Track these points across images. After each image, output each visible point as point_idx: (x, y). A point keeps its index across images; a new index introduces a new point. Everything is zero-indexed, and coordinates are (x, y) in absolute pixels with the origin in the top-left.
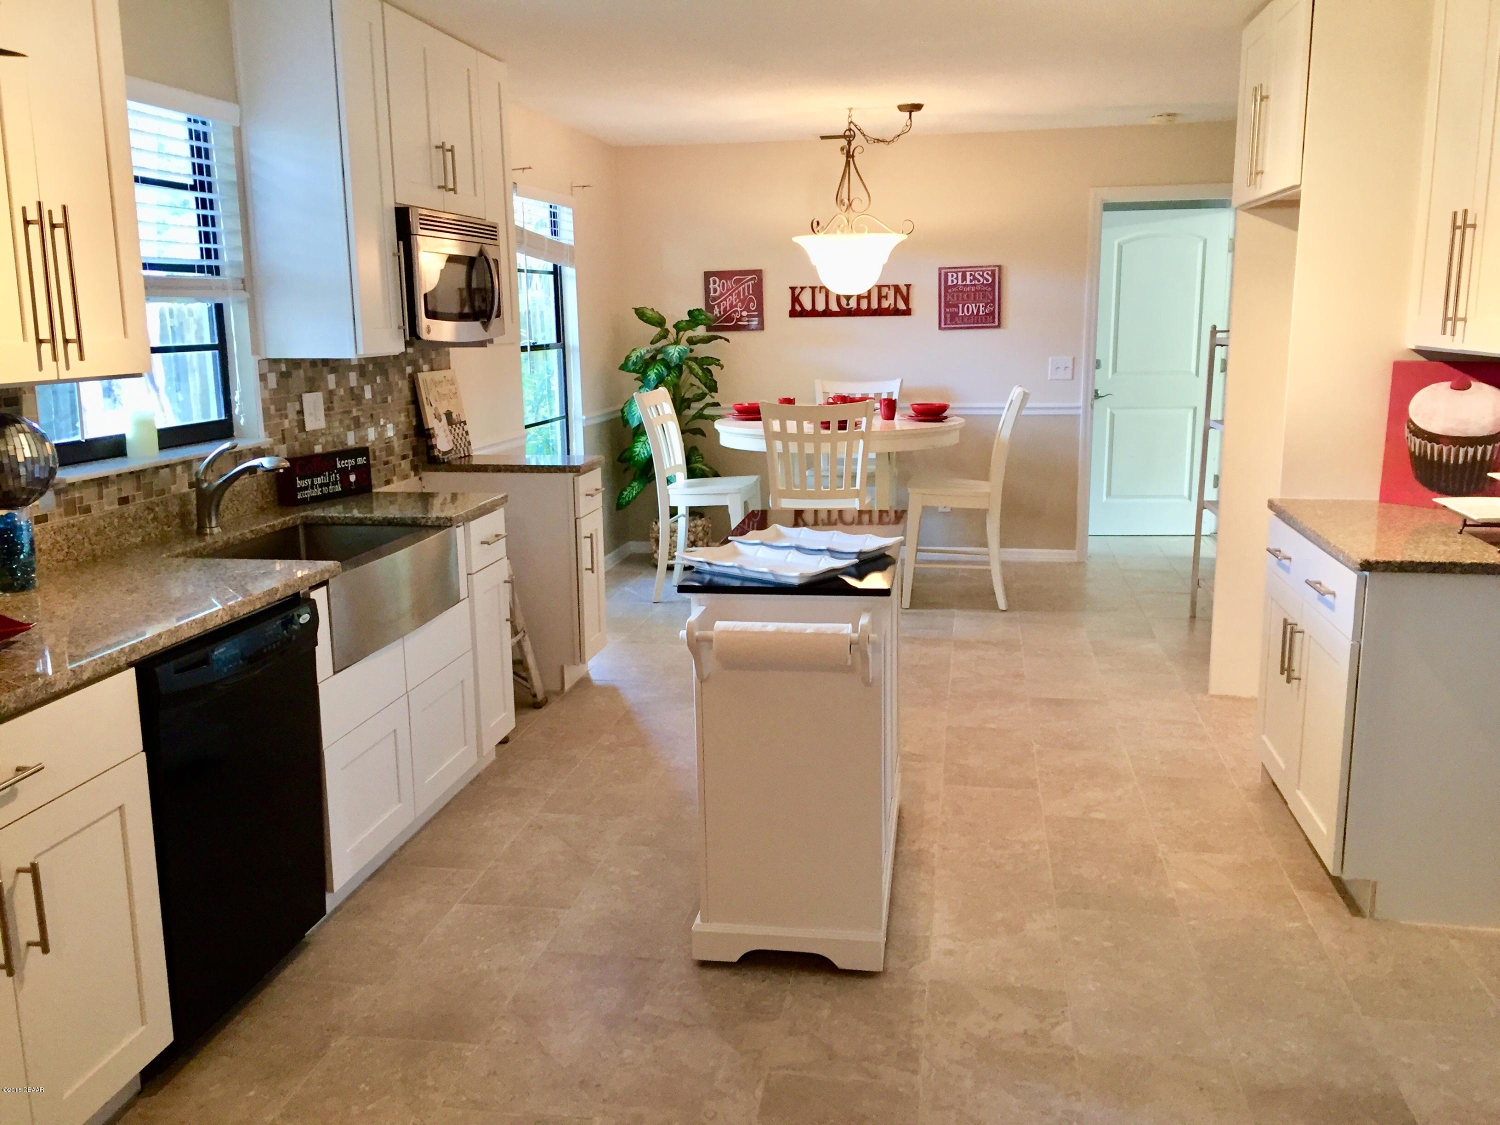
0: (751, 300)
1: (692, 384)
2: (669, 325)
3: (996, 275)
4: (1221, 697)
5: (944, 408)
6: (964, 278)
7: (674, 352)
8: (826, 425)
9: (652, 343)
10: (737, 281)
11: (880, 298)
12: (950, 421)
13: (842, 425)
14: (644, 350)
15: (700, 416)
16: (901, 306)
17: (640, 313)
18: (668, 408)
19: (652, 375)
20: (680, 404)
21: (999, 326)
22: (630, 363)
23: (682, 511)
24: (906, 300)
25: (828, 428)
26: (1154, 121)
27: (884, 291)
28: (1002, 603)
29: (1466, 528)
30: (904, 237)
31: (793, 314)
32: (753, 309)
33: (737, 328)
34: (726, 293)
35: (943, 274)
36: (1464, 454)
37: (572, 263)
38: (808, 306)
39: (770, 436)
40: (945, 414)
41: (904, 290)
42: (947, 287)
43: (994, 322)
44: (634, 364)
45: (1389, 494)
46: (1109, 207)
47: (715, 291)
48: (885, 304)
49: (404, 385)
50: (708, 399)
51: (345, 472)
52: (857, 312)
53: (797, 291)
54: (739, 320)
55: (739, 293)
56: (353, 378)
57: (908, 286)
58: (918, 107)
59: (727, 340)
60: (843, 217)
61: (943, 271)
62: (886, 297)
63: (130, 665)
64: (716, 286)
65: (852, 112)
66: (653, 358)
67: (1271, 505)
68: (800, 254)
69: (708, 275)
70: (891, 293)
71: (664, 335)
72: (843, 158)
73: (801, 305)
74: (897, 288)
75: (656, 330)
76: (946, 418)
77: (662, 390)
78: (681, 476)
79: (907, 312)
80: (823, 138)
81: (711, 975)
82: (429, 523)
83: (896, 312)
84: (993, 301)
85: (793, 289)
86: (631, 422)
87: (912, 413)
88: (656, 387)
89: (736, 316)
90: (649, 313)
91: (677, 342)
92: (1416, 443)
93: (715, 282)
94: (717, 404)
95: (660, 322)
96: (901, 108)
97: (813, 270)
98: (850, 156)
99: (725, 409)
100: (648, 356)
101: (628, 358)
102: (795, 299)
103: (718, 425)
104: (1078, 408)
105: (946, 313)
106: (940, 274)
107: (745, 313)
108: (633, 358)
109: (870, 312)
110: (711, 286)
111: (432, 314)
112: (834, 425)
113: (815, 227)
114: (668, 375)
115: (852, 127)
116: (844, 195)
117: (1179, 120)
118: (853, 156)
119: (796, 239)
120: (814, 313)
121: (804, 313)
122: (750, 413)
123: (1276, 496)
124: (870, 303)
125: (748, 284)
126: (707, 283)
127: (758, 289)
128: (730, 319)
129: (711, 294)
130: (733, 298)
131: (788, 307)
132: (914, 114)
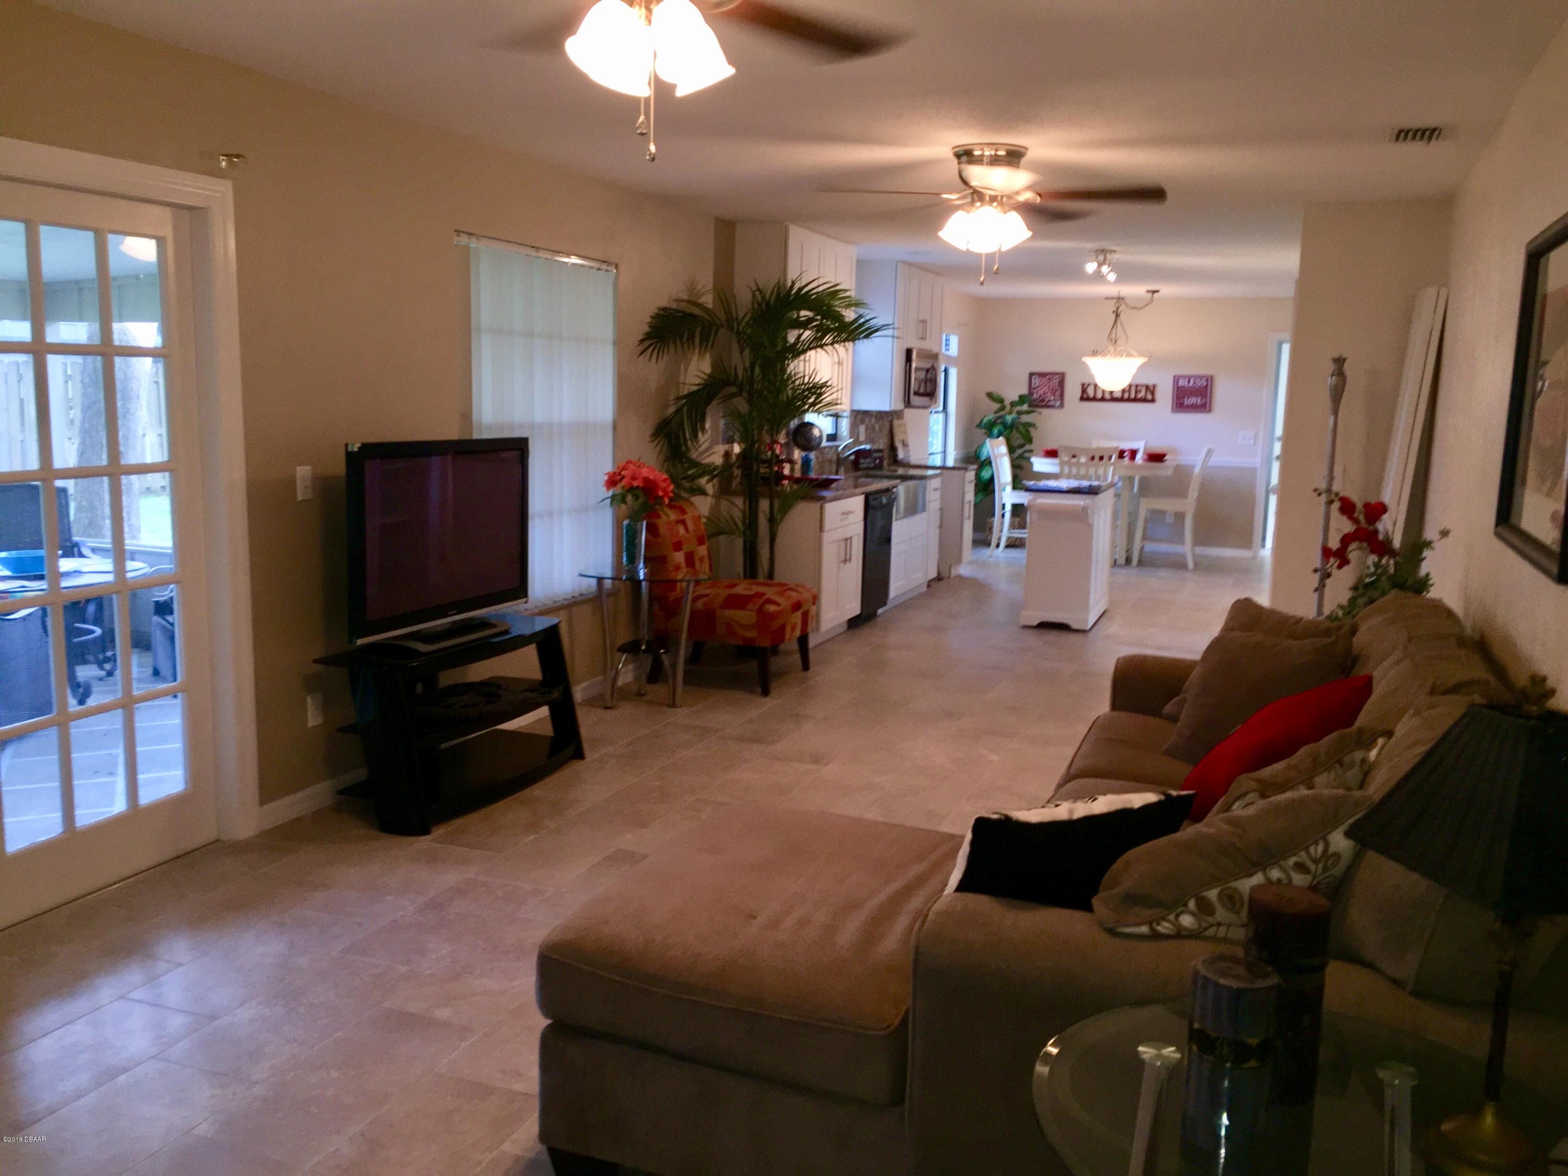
0: (1057, 390)
1: (1017, 439)
2: (1007, 403)
3: (1210, 380)
5: (1164, 455)
6: (1189, 382)
7: (1009, 418)
9: (996, 412)
10: (1049, 379)
11: (1137, 392)
12: (1167, 463)
14: (991, 417)
15: (1021, 456)
16: (1149, 397)
17: (990, 395)
18: (1004, 449)
19: (996, 431)
20: (1011, 450)
21: (1209, 411)
22: (983, 424)
23: (1008, 508)
24: (1153, 393)
27: (1139, 388)
28: (1191, 565)
30: (1145, 360)
31: (1082, 399)
32: (1058, 396)
33: (1047, 406)
34: (1041, 385)
35: (1176, 379)
37: (956, 365)
38: (1091, 395)
39: (1062, 464)
40: (1164, 459)
41: (1152, 388)
42: (1178, 388)
43: (1206, 409)
44: (985, 424)
47: (1035, 384)
48: (1140, 396)
49: (888, 425)
50: (1027, 447)
51: (875, 459)
52: (1121, 400)
53: (1085, 386)
54: (1049, 401)
55: (1050, 386)
56: (873, 420)
57: (1154, 386)
58: (1157, 291)
59: (1041, 413)
60: (1112, 348)
61: (1176, 378)
62: (1140, 391)
63: (863, 494)
64: (1036, 381)
65: (1121, 292)
66: (995, 421)
68: (1085, 367)
69: (1031, 375)
70: (1144, 390)
71: (1003, 408)
72: (1114, 316)
73: (1087, 394)
74: (1147, 387)
75: (997, 406)
76: (1165, 461)
77: (1001, 438)
78: (1009, 488)
79: (1153, 401)
81: (1026, 631)
83: (1144, 400)
84: (1206, 396)
85: (1083, 385)
86: (983, 455)
87: (1146, 457)
88: (998, 437)
89: (1047, 399)
90: (995, 396)
91: (1010, 413)
93: (1035, 379)
94: (1033, 449)
95: (1001, 401)
96: (1148, 291)
97: (1092, 376)
98: (1117, 316)
99: (1037, 452)
100: (993, 420)
101: (982, 420)
102: (1084, 390)
103: (1033, 460)
104: (1257, 463)
105: (1176, 402)
106: (1174, 380)
107: (1052, 398)
108: (985, 421)
109: (1129, 400)
110: (1033, 382)
111: (916, 393)
112: (1097, 459)
113: (1094, 353)
114: (1005, 431)
115: (1120, 300)
116: (1113, 335)
118: (1119, 313)
119: (1082, 359)
120: (1095, 399)
121: (1088, 400)
122: (1052, 454)
124: (1129, 395)
125: (1056, 381)
126: (1030, 380)
127: (1061, 384)
128: (1043, 401)
129: (1033, 386)
130: (1046, 389)
131: (1079, 395)
132: (1155, 295)
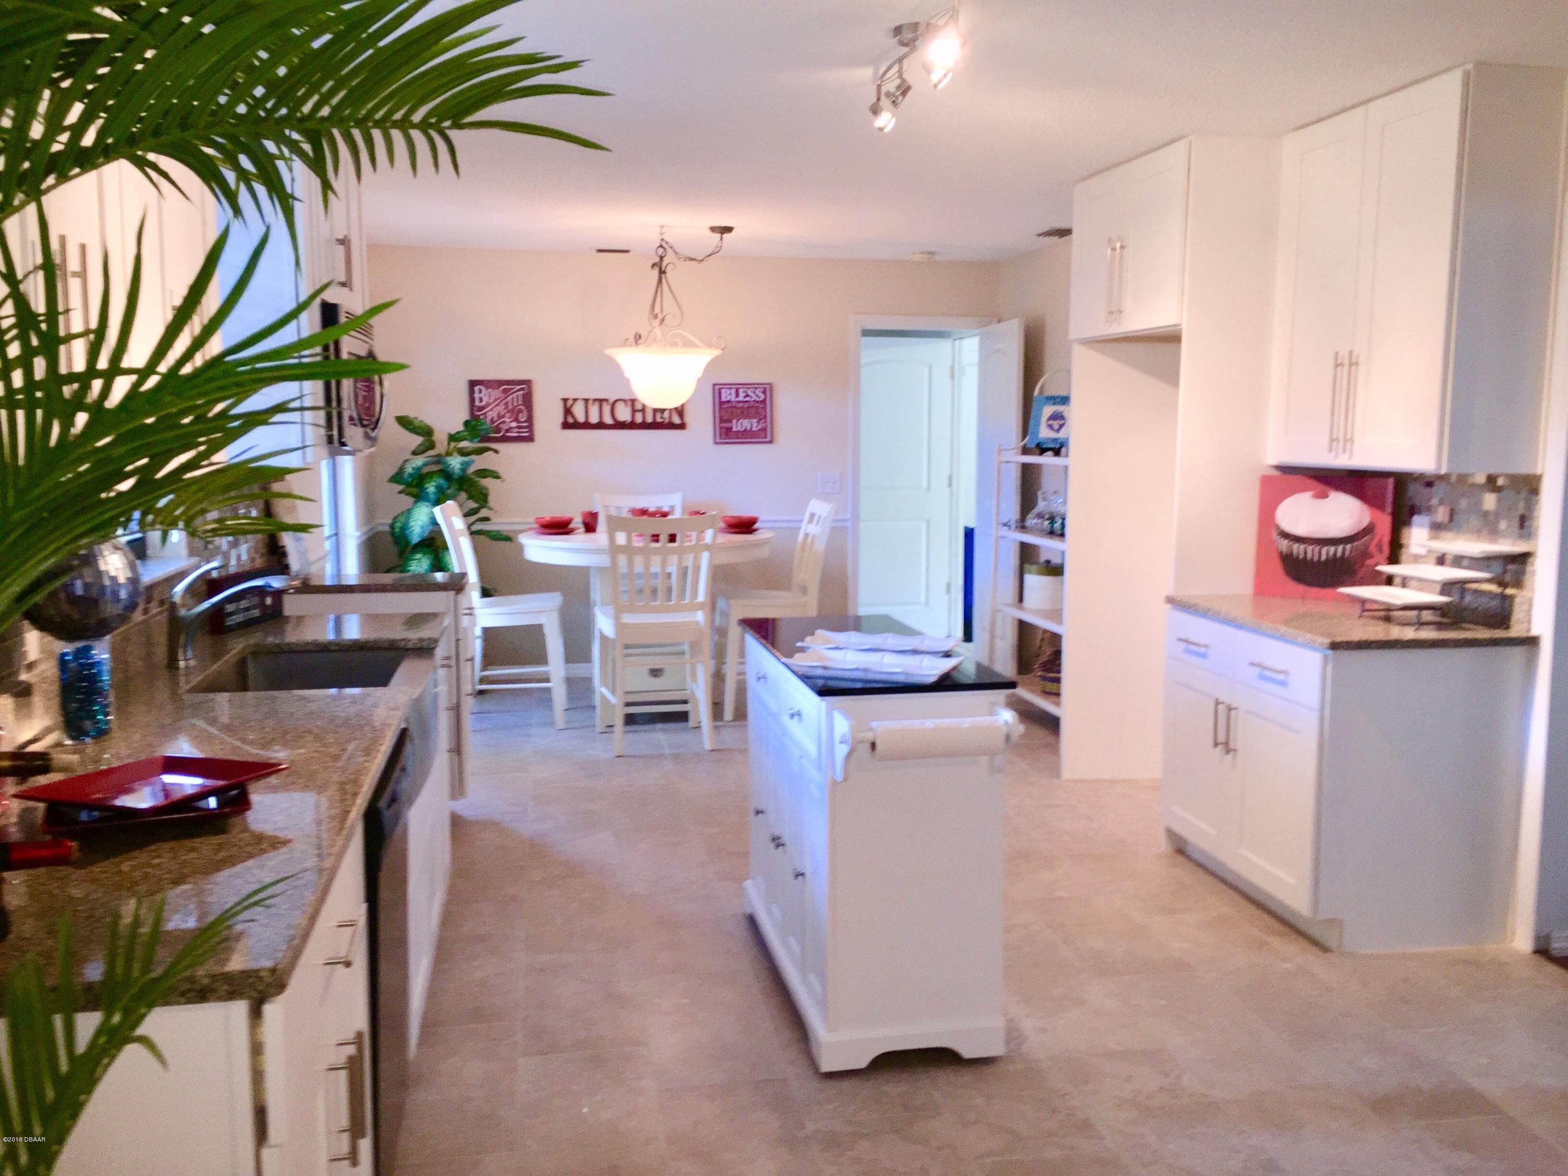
0: (520, 411)
2: (439, 435)
3: (767, 389)
4: (1076, 781)
5: (753, 521)
6: (737, 395)
7: (454, 464)
8: (656, 538)
9: (423, 454)
10: (505, 391)
11: (655, 411)
12: (761, 533)
13: (672, 538)
14: (416, 462)
16: (676, 420)
17: (404, 422)
18: (461, 522)
19: (431, 488)
21: (771, 442)
22: (404, 475)
23: (477, 633)
24: (681, 419)
25: (657, 541)
26: (917, 258)
29: (1366, 613)
30: (717, 352)
31: (566, 426)
32: (523, 420)
33: (505, 439)
34: (493, 403)
35: (717, 390)
36: (1327, 552)
38: (581, 419)
40: (756, 526)
42: (721, 404)
43: (766, 438)
45: (1262, 589)
46: (867, 333)
47: (481, 400)
48: (658, 418)
52: (630, 426)
53: (570, 403)
54: (507, 431)
55: (507, 404)
57: (682, 409)
58: (728, 230)
59: (496, 452)
60: (658, 331)
61: (717, 387)
62: (659, 411)
64: (482, 395)
65: (664, 230)
66: (426, 470)
67: (1170, 600)
69: (473, 384)
71: (434, 445)
72: (655, 275)
73: (573, 417)
75: (417, 440)
76: (755, 530)
77: (453, 502)
78: (477, 595)
79: (682, 426)
80: (600, 251)
82: (410, 645)
83: (671, 426)
84: (765, 417)
85: (565, 400)
86: (410, 538)
87: (722, 525)
88: (442, 500)
89: (505, 427)
90: (417, 423)
91: (452, 453)
92: (1284, 544)
93: (480, 392)
94: (487, 519)
95: (427, 432)
96: (713, 229)
98: (662, 272)
99: (496, 524)
100: (421, 468)
101: (401, 470)
102: (568, 411)
103: (522, 540)
104: (846, 520)
105: (721, 428)
106: (714, 390)
107: (514, 424)
108: (405, 472)
109: (646, 426)
110: (477, 395)
112: (664, 538)
113: (637, 339)
114: (448, 488)
115: (664, 244)
116: (657, 309)
117: (937, 258)
118: (664, 272)
119: (609, 352)
120: (587, 425)
121: (576, 426)
122: (558, 528)
123: (1171, 592)
124: (644, 417)
125: (516, 397)
126: (472, 392)
127: (528, 400)
128: (498, 430)
129: (477, 403)
130: (501, 408)
131: (560, 419)
132: (725, 236)
